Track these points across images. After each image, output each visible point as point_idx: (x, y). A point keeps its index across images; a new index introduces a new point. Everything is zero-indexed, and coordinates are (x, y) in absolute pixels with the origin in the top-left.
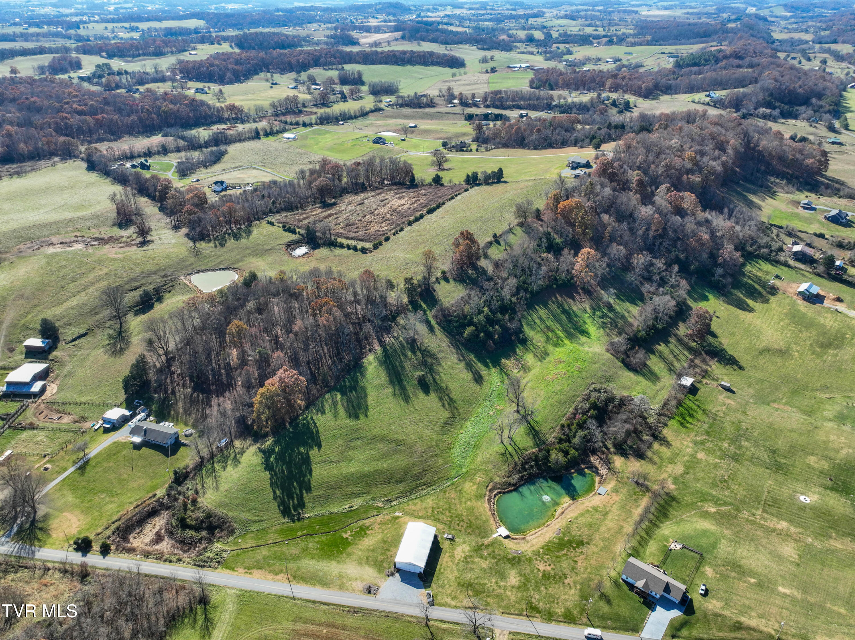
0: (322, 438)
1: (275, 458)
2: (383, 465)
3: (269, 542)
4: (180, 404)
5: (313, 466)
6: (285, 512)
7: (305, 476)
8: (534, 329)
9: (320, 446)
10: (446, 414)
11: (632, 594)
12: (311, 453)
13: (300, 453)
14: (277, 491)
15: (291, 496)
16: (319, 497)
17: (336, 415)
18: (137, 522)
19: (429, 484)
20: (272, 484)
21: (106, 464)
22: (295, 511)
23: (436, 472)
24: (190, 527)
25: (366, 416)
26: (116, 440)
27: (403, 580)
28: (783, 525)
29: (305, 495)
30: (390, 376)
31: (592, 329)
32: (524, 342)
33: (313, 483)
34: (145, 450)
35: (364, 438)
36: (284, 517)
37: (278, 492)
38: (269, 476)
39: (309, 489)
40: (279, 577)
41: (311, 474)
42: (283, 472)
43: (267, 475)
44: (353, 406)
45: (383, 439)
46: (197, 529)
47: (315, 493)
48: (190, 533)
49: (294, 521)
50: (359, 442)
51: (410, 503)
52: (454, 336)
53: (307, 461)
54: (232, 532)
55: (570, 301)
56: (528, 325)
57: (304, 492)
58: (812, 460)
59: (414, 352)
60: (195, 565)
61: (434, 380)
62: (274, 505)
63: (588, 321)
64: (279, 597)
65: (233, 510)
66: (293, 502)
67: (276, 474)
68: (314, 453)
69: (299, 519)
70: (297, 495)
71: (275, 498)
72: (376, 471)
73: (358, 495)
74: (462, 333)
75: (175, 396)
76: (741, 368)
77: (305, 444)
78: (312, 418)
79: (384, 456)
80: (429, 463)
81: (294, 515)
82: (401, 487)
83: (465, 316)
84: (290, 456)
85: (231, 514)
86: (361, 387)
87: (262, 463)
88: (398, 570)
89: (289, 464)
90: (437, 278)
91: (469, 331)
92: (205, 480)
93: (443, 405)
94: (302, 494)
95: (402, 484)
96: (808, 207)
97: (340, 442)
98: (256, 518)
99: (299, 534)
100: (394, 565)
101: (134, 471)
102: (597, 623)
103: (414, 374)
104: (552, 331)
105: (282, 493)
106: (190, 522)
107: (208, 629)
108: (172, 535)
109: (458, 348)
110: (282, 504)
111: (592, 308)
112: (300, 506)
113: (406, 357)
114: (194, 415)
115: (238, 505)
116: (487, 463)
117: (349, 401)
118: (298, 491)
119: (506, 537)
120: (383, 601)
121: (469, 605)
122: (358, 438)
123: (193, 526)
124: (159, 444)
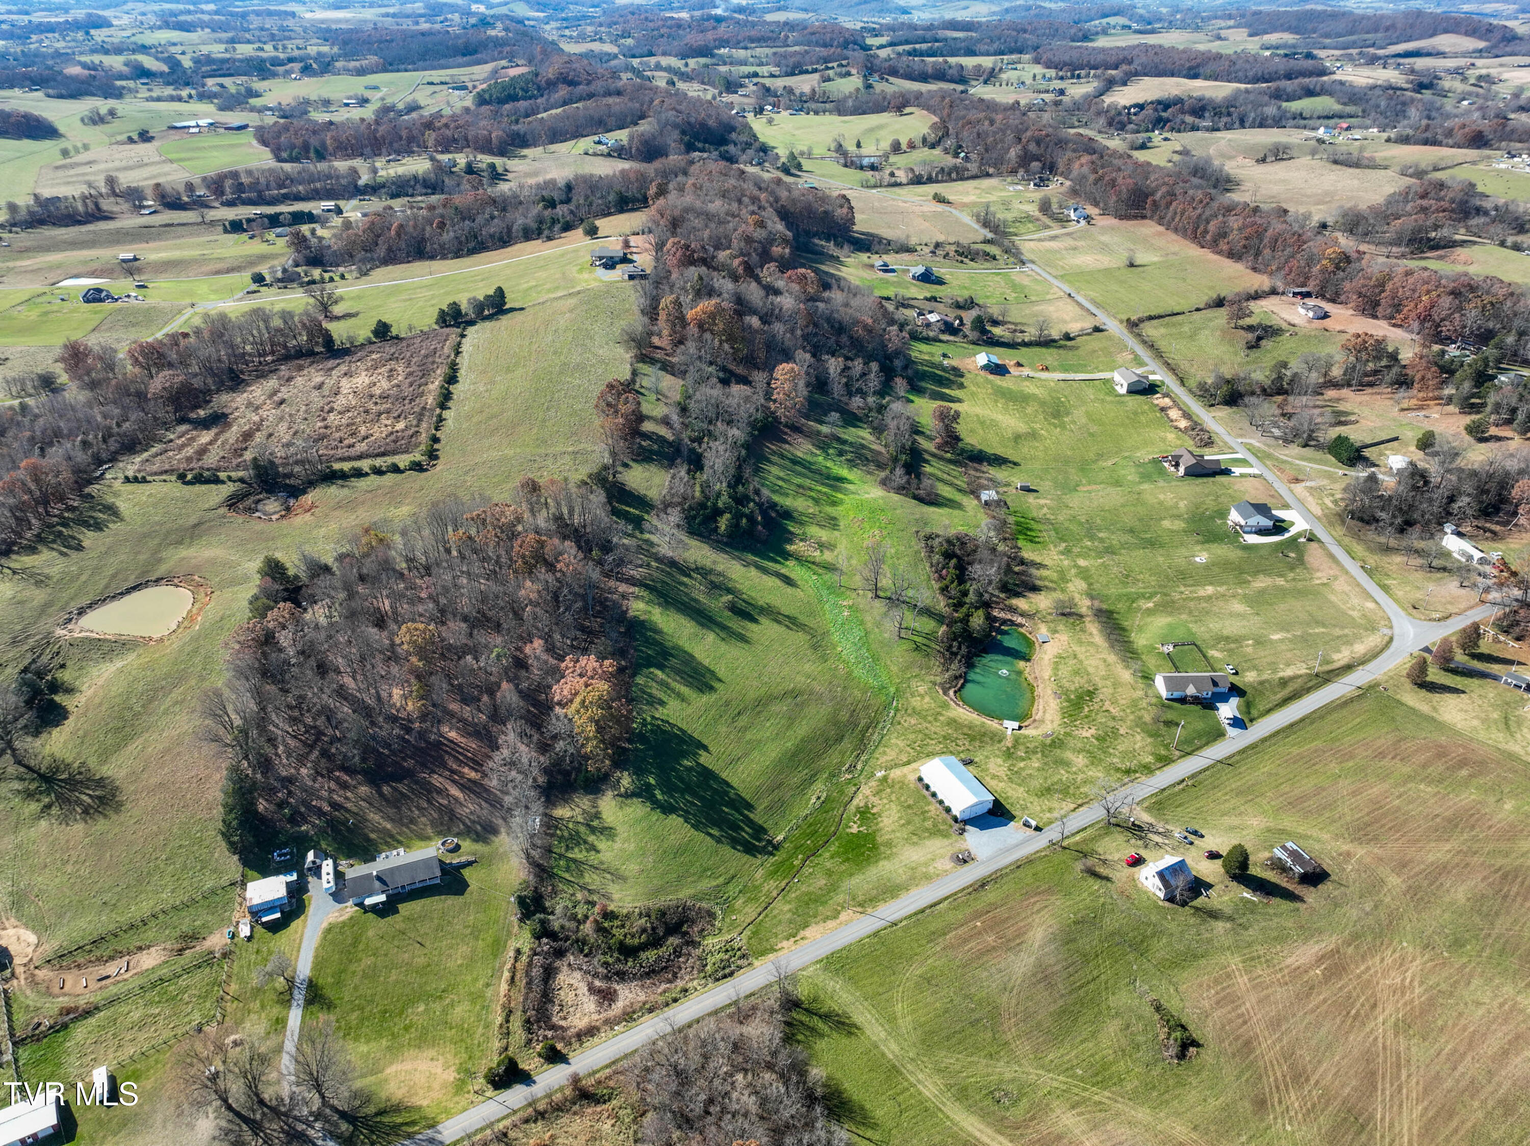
0: (695, 735)
1: (663, 793)
2: (802, 730)
3: (774, 895)
4: (374, 817)
5: (724, 775)
6: (750, 850)
7: (726, 793)
8: (787, 495)
9: (705, 748)
10: (802, 637)
11: (1187, 706)
12: (702, 760)
13: (689, 769)
14: (712, 831)
15: (736, 828)
16: (769, 808)
17: (683, 699)
18: (544, 997)
19: (873, 724)
20: (695, 827)
21: (358, 967)
22: (760, 841)
23: (866, 707)
24: (643, 947)
25: (721, 680)
26: (325, 925)
27: (982, 828)
28: (1210, 590)
29: (751, 816)
30: (692, 618)
31: (844, 472)
32: (787, 514)
33: (747, 797)
34: (405, 908)
35: (745, 708)
36: (756, 856)
37: (715, 832)
38: (681, 820)
39: (750, 807)
40: (844, 916)
41: (731, 787)
42: (693, 803)
43: (675, 820)
44: (691, 676)
45: (770, 699)
46: (655, 942)
47: (760, 808)
48: (650, 955)
49: (771, 854)
50: (745, 718)
51: (876, 755)
52: (708, 538)
53: (707, 774)
54: (709, 915)
55: (787, 446)
56: (774, 492)
57: (746, 812)
58: (1166, 524)
59: (689, 576)
60: (718, 980)
61: (745, 602)
62: (726, 851)
63: (829, 464)
64: (876, 934)
65: (679, 888)
66: (748, 833)
67: (687, 812)
68: (704, 759)
69: (776, 847)
70: (742, 821)
71: (719, 841)
72: (802, 740)
73: (812, 780)
74: (719, 531)
75: (347, 810)
76: (1016, 464)
77: (684, 755)
78: (654, 717)
79: (791, 720)
80: (849, 701)
81: (765, 847)
82: (847, 744)
83: (703, 506)
84: (681, 780)
85: (682, 895)
86: (673, 648)
87: (653, 809)
88: (966, 822)
89: (690, 790)
91: (723, 523)
92: (581, 882)
93: (789, 627)
94: (747, 817)
95: (846, 740)
96: (886, 269)
97: (723, 729)
98: (721, 880)
99: (798, 862)
100: (956, 820)
101: (427, 944)
102: (1189, 750)
103: (718, 604)
104: (810, 489)
105: (721, 830)
106: (636, 941)
107: (843, 1023)
108: (622, 976)
109: (726, 552)
110: (735, 842)
111: (820, 448)
112: (759, 831)
113: (686, 585)
114: (423, 819)
115: (679, 879)
116: (907, 668)
117: (678, 672)
118: (737, 815)
119: (1020, 728)
120: (990, 859)
121: (1073, 806)
122: (739, 714)
123: (643, 943)
124: (422, 886)
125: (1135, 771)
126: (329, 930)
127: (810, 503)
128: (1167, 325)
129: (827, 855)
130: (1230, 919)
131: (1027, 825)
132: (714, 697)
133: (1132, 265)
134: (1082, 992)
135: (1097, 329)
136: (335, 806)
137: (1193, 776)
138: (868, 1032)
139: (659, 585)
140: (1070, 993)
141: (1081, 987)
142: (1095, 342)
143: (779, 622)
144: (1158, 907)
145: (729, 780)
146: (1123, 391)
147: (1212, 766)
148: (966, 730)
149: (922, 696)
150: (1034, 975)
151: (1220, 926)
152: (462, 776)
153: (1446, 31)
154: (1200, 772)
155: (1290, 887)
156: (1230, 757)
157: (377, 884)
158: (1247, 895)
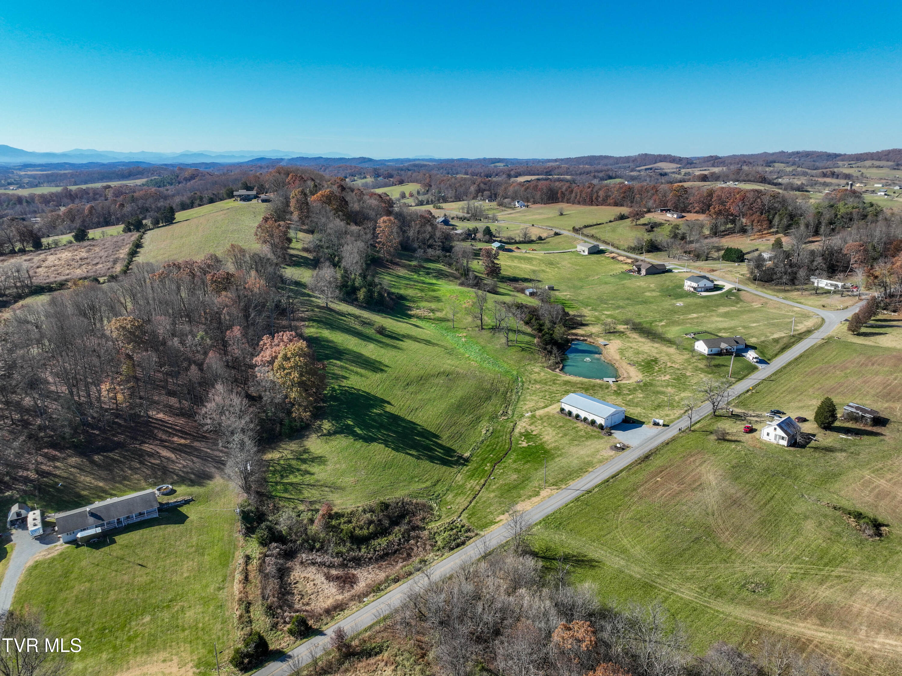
0: (378, 395)
1: (361, 429)
2: (459, 393)
3: (478, 489)
4: (85, 478)
5: (409, 418)
6: (446, 463)
7: (415, 429)
8: (399, 288)
9: (388, 402)
10: (438, 349)
11: (724, 357)
12: (388, 410)
13: (380, 415)
14: (411, 452)
15: (431, 450)
16: (452, 437)
17: (360, 375)
19: (508, 390)
20: (396, 449)
22: (452, 457)
23: (500, 382)
24: (374, 536)
25: (387, 366)
26: (31, 563)
27: (624, 430)
28: (695, 315)
29: (439, 442)
30: (354, 336)
31: (433, 281)
32: (402, 298)
33: (432, 430)
34: (122, 539)
35: (412, 381)
36: (452, 467)
37: (413, 452)
38: (382, 446)
39: (437, 436)
40: (544, 493)
41: (420, 426)
42: (390, 435)
43: (377, 446)
44: (364, 364)
45: (429, 376)
46: (384, 532)
47: (444, 438)
48: (382, 542)
49: (464, 465)
50: (413, 387)
51: (519, 405)
52: (353, 303)
53: (395, 418)
54: (427, 508)
56: (390, 287)
57: (434, 439)
59: (345, 317)
60: (452, 549)
61: (390, 332)
62: (426, 464)
63: (421, 278)
64: (577, 499)
65: (394, 491)
66: (439, 452)
67: (385, 440)
69: (467, 460)
70: (433, 445)
71: (418, 458)
72: (462, 398)
73: (478, 421)
76: (539, 281)
77: (373, 406)
78: (341, 386)
79: (449, 388)
80: (487, 378)
81: (457, 461)
82: (496, 401)
84: (375, 421)
85: (398, 495)
86: (345, 350)
87: (356, 440)
88: (611, 428)
89: (384, 427)
91: (361, 295)
92: (301, 497)
93: (426, 345)
94: (436, 443)
95: (493, 398)
97: (399, 393)
98: (429, 483)
99: (488, 468)
100: (601, 427)
102: (740, 377)
103: (370, 331)
104: (415, 285)
105: (418, 451)
106: (365, 532)
107: (583, 561)
108: (358, 562)
110: (432, 459)
111: (413, 272)
112: (449, 451)
113: (345, 321)
114: (136, 476)
115: (392, 484)
116: (520, 360)
117: (353, 362)
118: (428, 441)
119: (617, 380)
120: (641, 445)
121: (682, 411)
122: (408, 384)
123: (372, 533)
124: (139, 520)
126: (36, 566)
127: (417, 291)
128: (596, 228)
129: (511, 461)
131: (656, 424)
132: (385, 375)
133: (562, 214)
134: (769, 507)
135: (557, 234)
136: (42, 474)
137: (753, 388)
138: (608, 564)
139: (324, 319)
140: (761, 508)
141: (765, 504)
142: (557, 239)
143: (419, 342)
144: (788, 451)
145: (413, 420)
146: (586, 253)
147: (762, 382)
148: (579, 386)
149: (539, 373)
150: (725, 502)
151: (839, 456)
152: (173, 443)
153: (661, 161)
154: (756, 386)
155: (869, 429)
156: (770, 377)
157: (91, 520)
158: (844, 436)
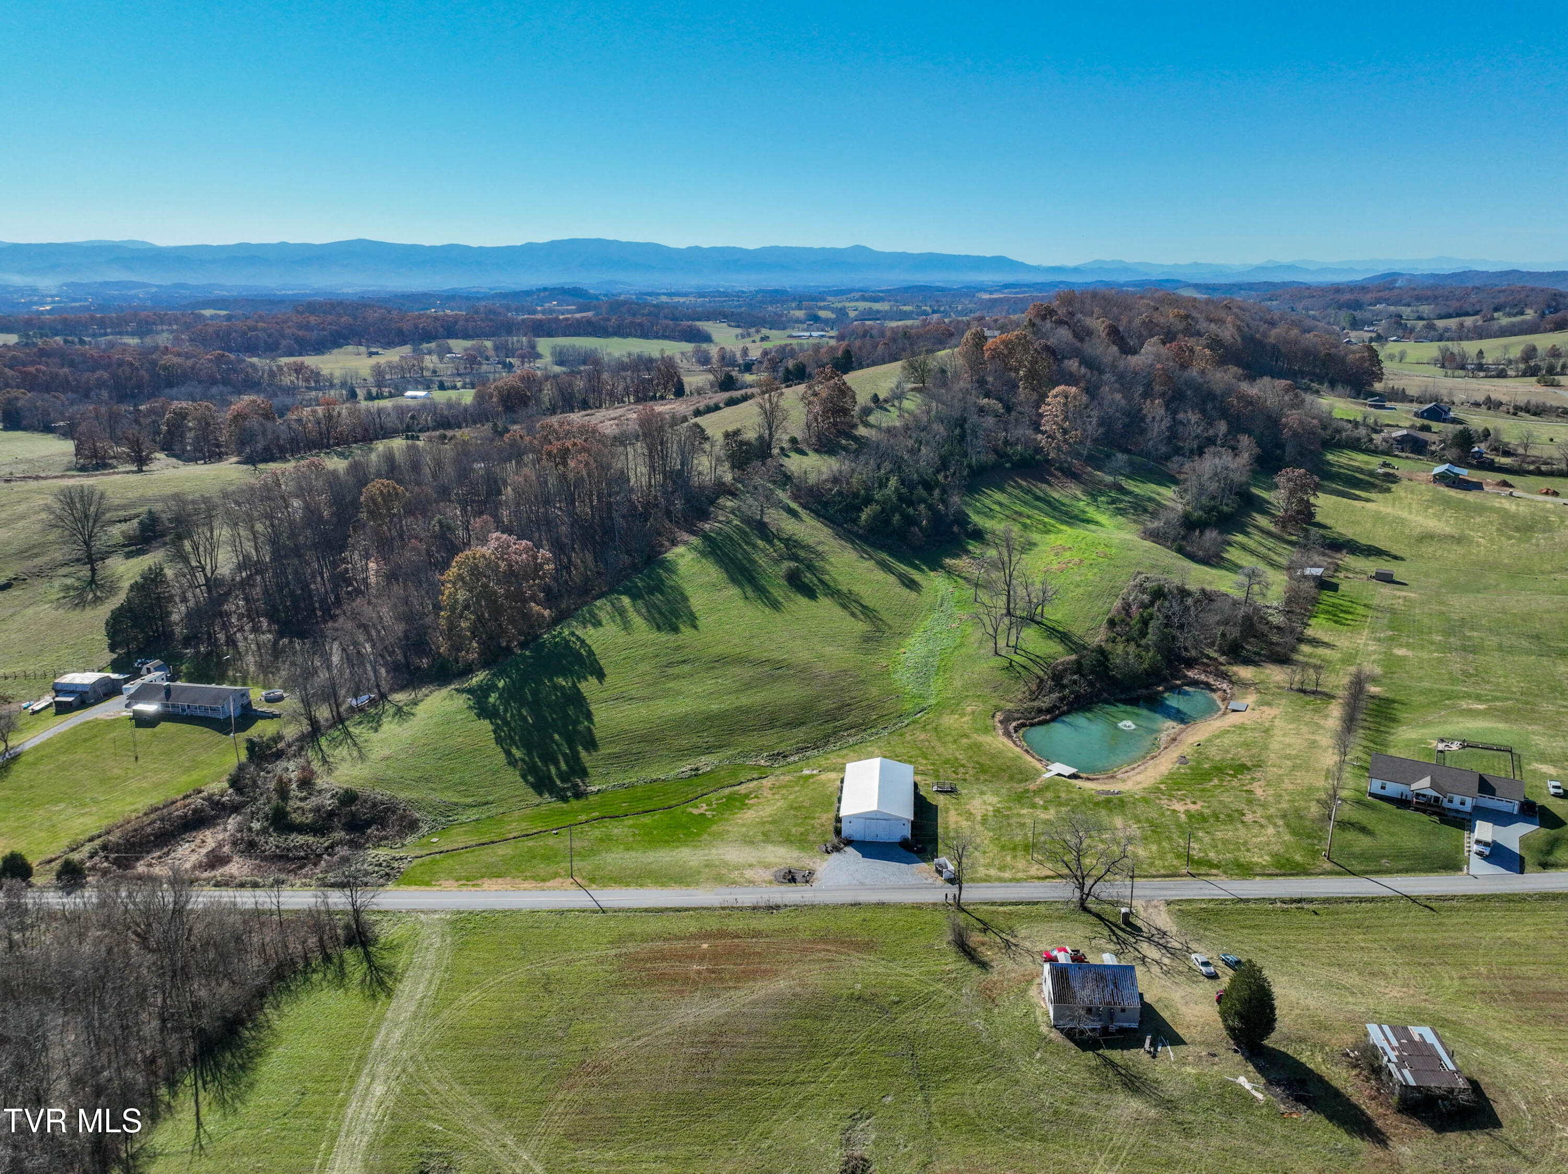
0: (602, 662)
1: (500, 698)
2: (752, 699)
3: (511, 836)
4: (250, 659)
5: (592, 707)
6: (542, 785)
7: (576, 722)
8: (993, 518)
9: (600, 675)
10: (861, 627)
12: (583, 686)
13: (556, 687)
14: (514, 751)
15: (549, 759)
16: (616, 756)
17: (627, 625)
18: (157, 836)
19: (862, 726)
20: (499, 740)
21: (63, 758)
22: (563, 781)
23: (872, 708)
24: (301, 829)
25: (695, 627)
26: (91, 718)
27: (868, 855)
29: (583, 754)
30: (727, 572)
31: (1099, 516)
32: (976, 534)
33: (598, 734)
34: (167, 727)
35: (698, 659)
36: (541, 794)
37: (517, 753)
38: (491, 727)
39: (591, 745)
40: (555, 883)
41: (591, 720)
42: (524, 719)
43: (486, 725)
44: (661, 613)
45: (740, 660)
46: (319, 829)
47: (605, 751)
48: (301, 839)
49: (565, 799)
50: (687, 668)
51: (829, 755)
53: (577, 700)
54: (412, 826)
55: (1044, 486)
56: (979, 513)
57: (580, 748)
59: (770, 542)
60: (325, 885)
61: (821, 581)
62: (514, 776)
63: (1087, 507)
65: (409, 787)
66: (558, 768)
67: (506, 723)
68: (589, 687)
69: (579, 795)
70: (565, 755)
71: (512, 762)
72: (739, 709)
73: (709, 750)
74: (855, 521)
75: (235, 647)
76: (1396, 558)
78: (573, 634)
79: (748, 686)
80: (853, 694)
81: (565, 790)
82: (801, 733)
83: (856, 495)
84: (535, 693)
85: (402, 795)
86: (671, 587)
87: (470, 708)
88: (849, 842)
89: (535, 706)
90: (782, 449)
91: (868, 512)
92: (329, 752)
93: (853, 615)
94: (576, 754)
95: (803, 729)
97: (643, 667)
98: (469, 800)
99: (583, 818)
100: (838, 834)
101: (141, 761)
102: (1358, 868)
103: (775, 570)
104: (1029, 517)
105: (529, 753)
106: (301, 819)
107: (382, 984)
108: (252, 851)
109: (853, 542)
110: (531, 772)
111: (1090, 494)
112: (576, 772)
113: (754, 546)
115: (420, 779)
116: (975, 686)
117: (650, 606)
118: (564, 747)
119: (1074, 776)
120: (835, 890)
121: (1046, 874)
122: (684, 662)
123: (307, 825)
124: (202, 714)
125: (1217, 867)
126: (87, 723)
127: (1017, 528)
129: (631, 822)
130: (1169, 1105)
131: (942, 872)
132: (669, 637)
134: (744, 1091)
136: (230, 641)
137: (1327, 901)
140: (725, 1083)
141: (752, 1083)
143: (844, 607)
144: (1031, 1032)
145: (595, 714)
147: (1390, 899)
148: (986, 761)
149: (964, 715)
150: (695, 1033)
151: (1133, 1105)
154: (1349, 901)
155: (1371, 1109)
156: (1439, 898)
158: (1248, 1083)
